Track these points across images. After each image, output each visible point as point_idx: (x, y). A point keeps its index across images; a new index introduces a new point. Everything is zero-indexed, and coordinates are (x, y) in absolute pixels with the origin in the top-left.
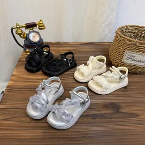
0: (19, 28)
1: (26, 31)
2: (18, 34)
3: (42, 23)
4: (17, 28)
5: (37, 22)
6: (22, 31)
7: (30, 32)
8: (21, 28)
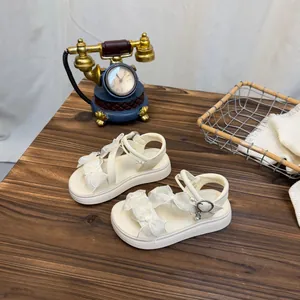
0: (85, 52)
1: (103, 63)
2: (81, 69)
3: (148, 45)
4: (79, 51)
5: (134, 40)
6: (91, 62)
7: (112, 67)
8: (88, 54)
